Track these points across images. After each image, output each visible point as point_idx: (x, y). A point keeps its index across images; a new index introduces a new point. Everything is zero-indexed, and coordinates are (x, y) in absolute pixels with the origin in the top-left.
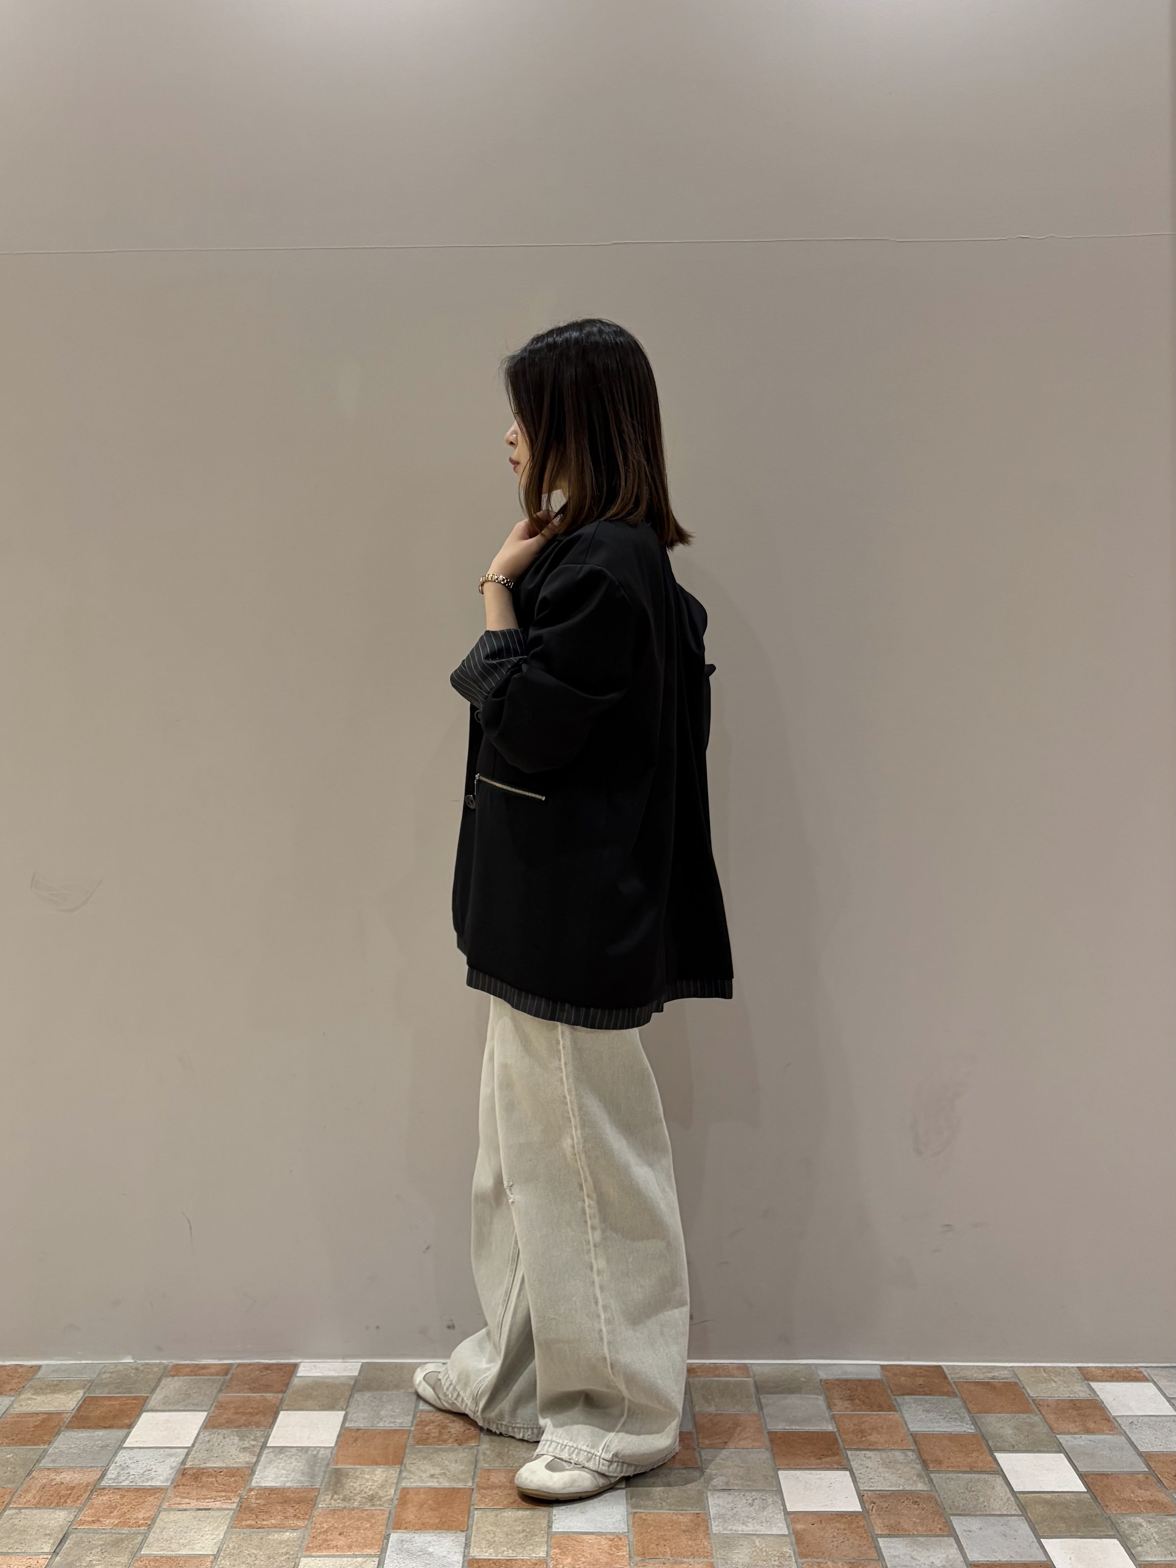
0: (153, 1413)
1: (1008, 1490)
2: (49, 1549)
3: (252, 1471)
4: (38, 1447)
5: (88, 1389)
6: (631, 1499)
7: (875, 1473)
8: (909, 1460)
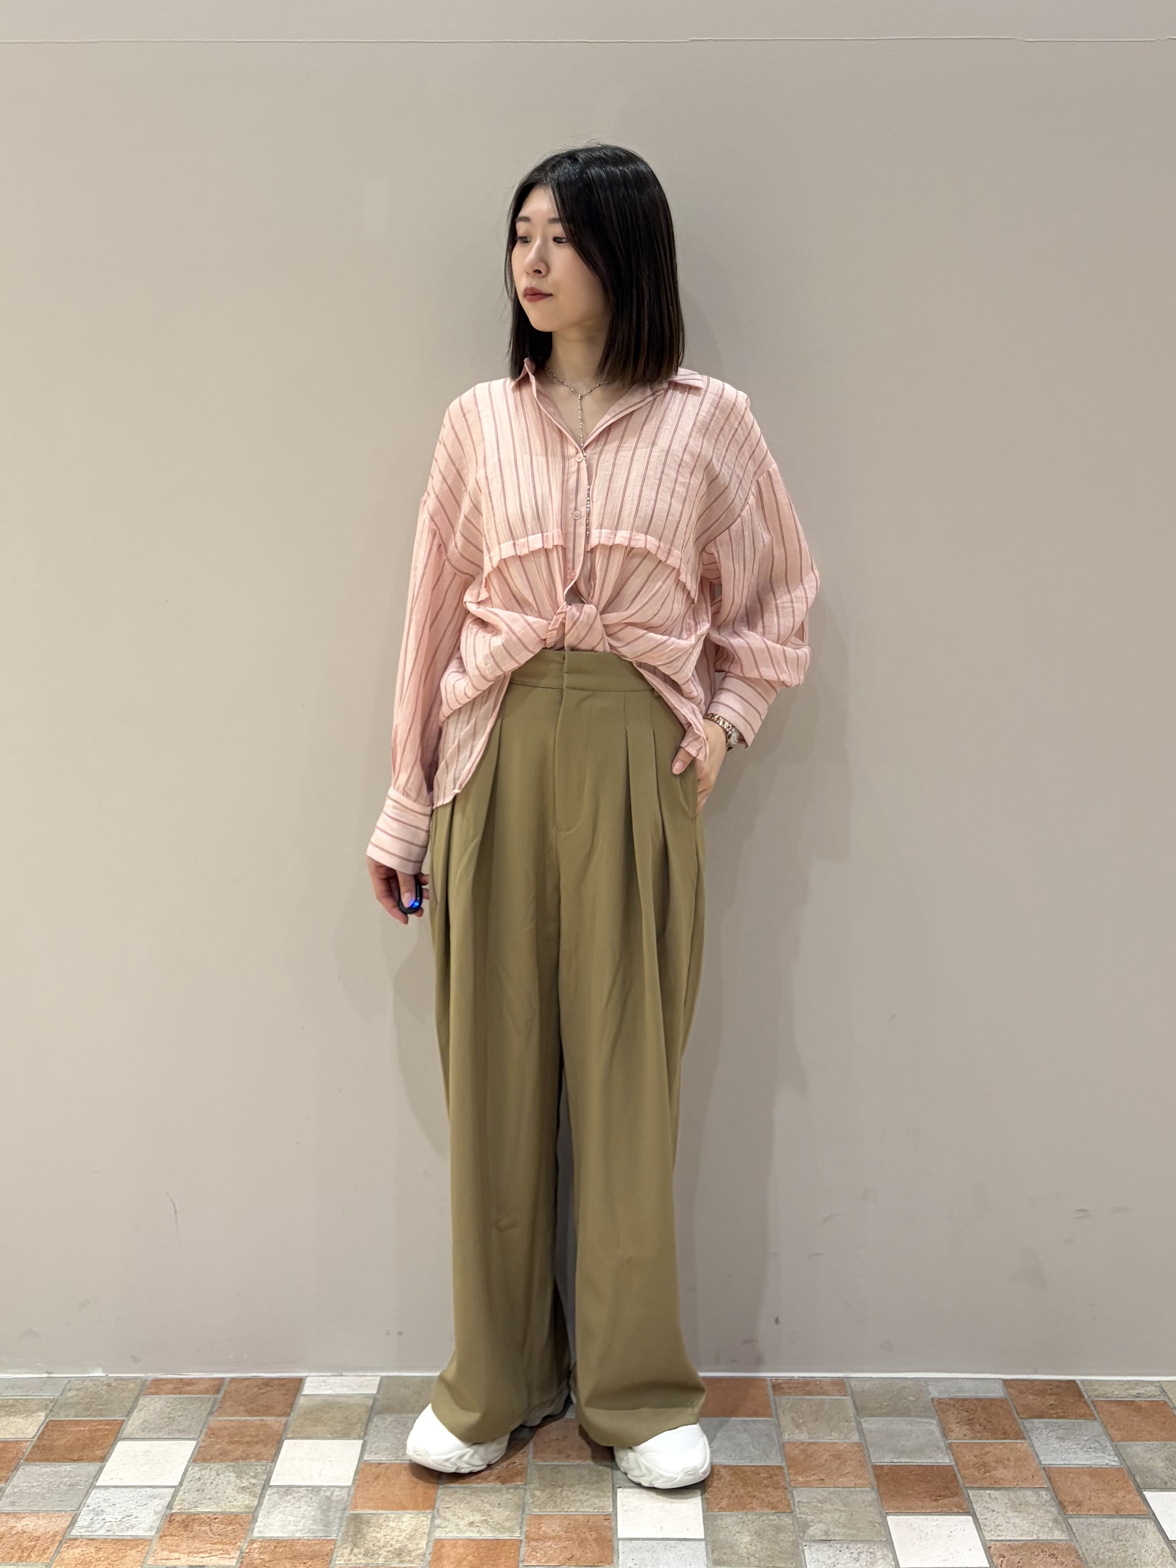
0: (130, 1442)
1: (1162, 1538)
3: (253, 1515)
5: (51, 1411)
6: (713, 1552)
7: (1002, 1518)
8: (1043, 1502)
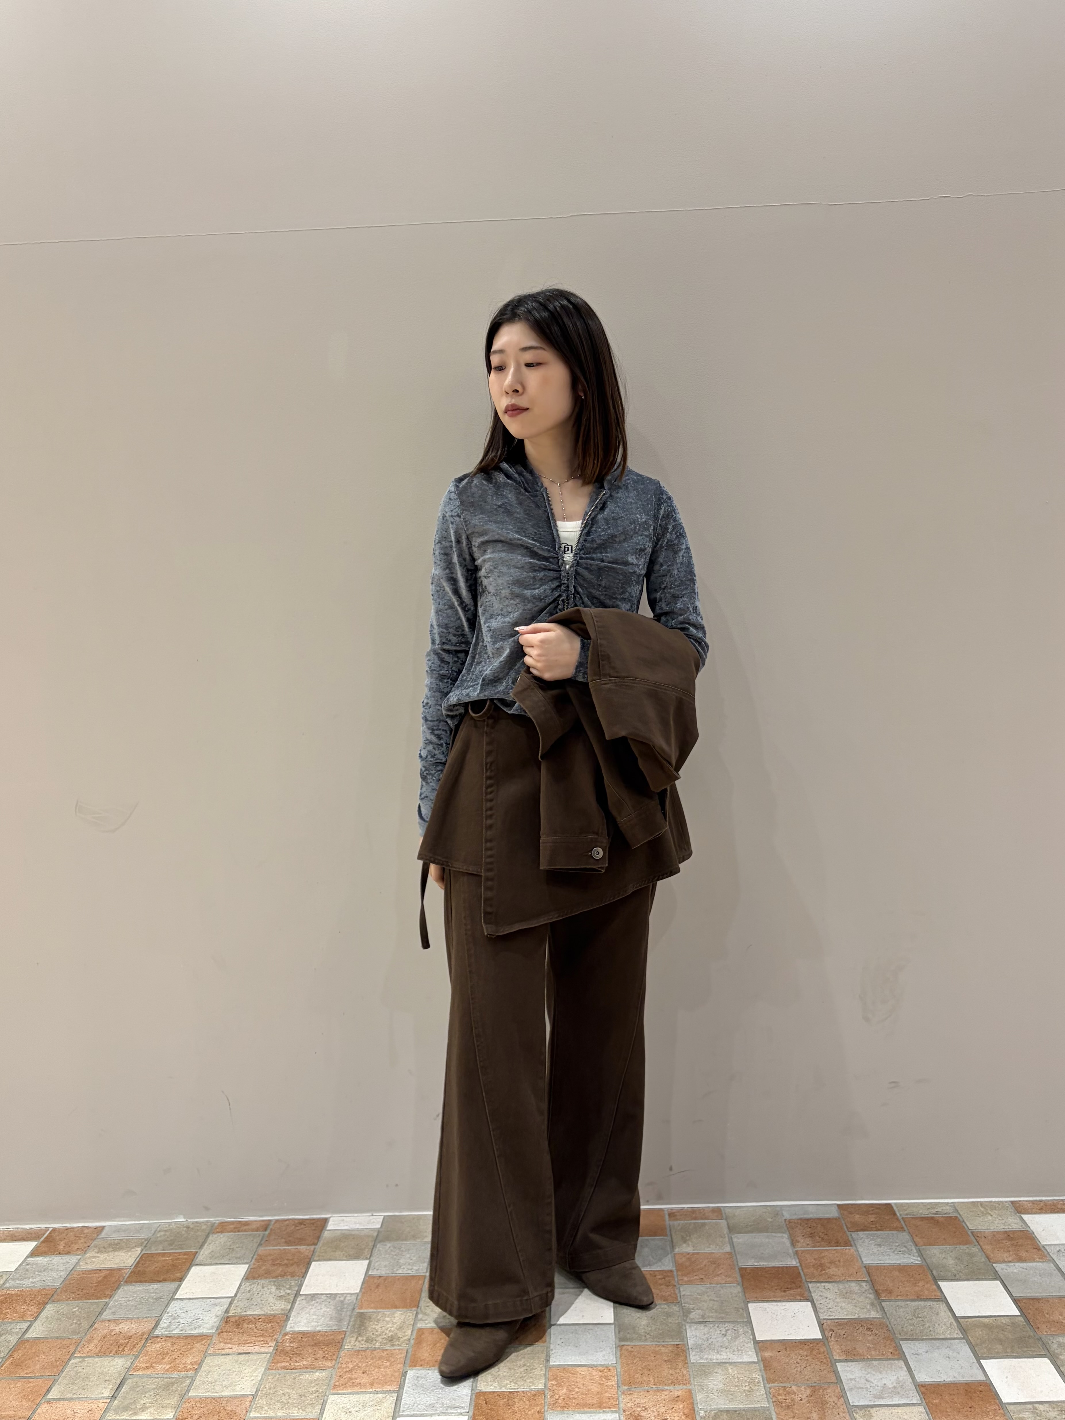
0: (201, 1267)
1: (950, 1315)
2: (108, 1394)
3: (287, 1317)
4: (100, 1301)
5: (145, 1246)
6: (619, 1333)
7: (833, 1303)
8: (863, 1290)
